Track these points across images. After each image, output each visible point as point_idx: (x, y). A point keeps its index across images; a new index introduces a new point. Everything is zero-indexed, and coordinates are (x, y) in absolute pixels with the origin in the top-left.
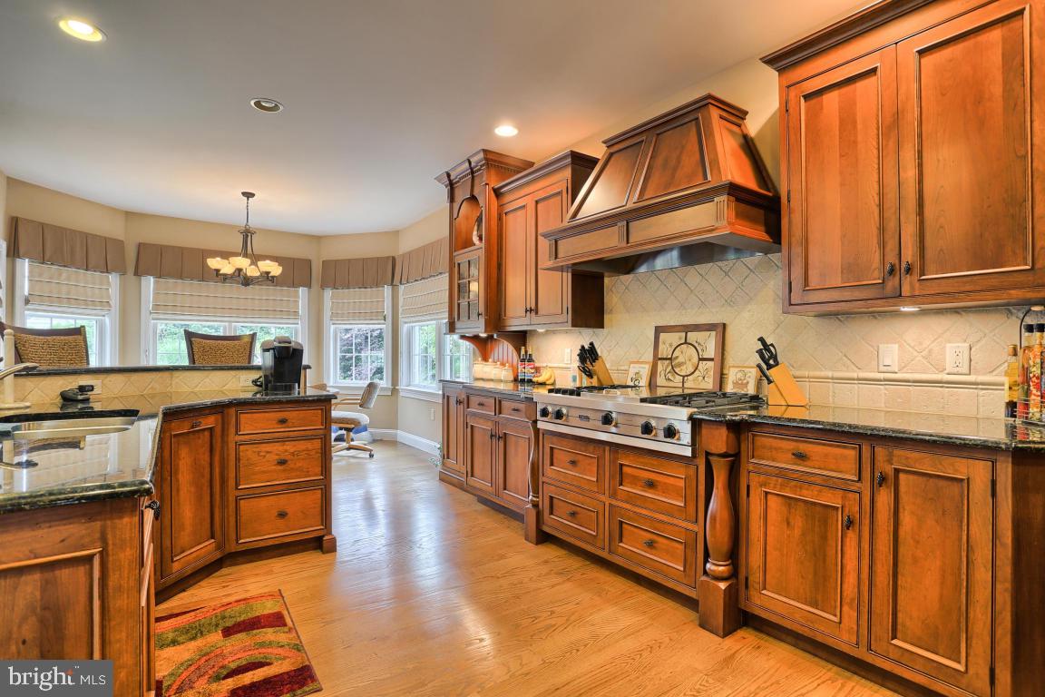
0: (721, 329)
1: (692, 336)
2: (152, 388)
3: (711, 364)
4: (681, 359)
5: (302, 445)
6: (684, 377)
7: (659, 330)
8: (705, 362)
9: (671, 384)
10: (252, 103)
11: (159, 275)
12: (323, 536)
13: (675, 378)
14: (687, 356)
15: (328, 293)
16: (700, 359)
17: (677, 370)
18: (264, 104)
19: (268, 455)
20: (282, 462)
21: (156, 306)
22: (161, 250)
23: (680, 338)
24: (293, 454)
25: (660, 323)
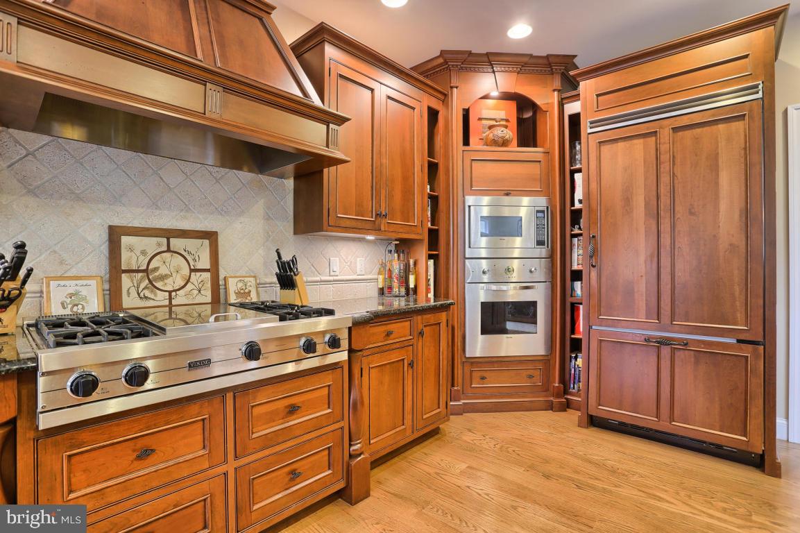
1: (177, 243)
3: (204, 275)
4: (163, 270)
6: (170, 292)
8: (198, 274)
9: (151, 303)
13: (156, 295)
14: (172, 268)
16: (193, 271)
17: (158, 285)
23: (159, 245)
25: (117, 221)
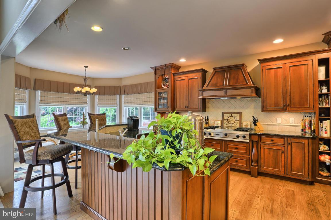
0: (240, 114)
1: (233, 115)
3: (239, 121)
4: (230, 120)
6: (231, 124)
7: (223, 113)
8: (237, 121)
9: (228, 126)
11: (43, 90)
14: (232, 119)
15: (97, 96)
16: (235, 120)
17: (229, 122)
18: (126, 49)
21: (41, 101)
22: (43, 81)
23: (230, 115)
25: (224, 111)
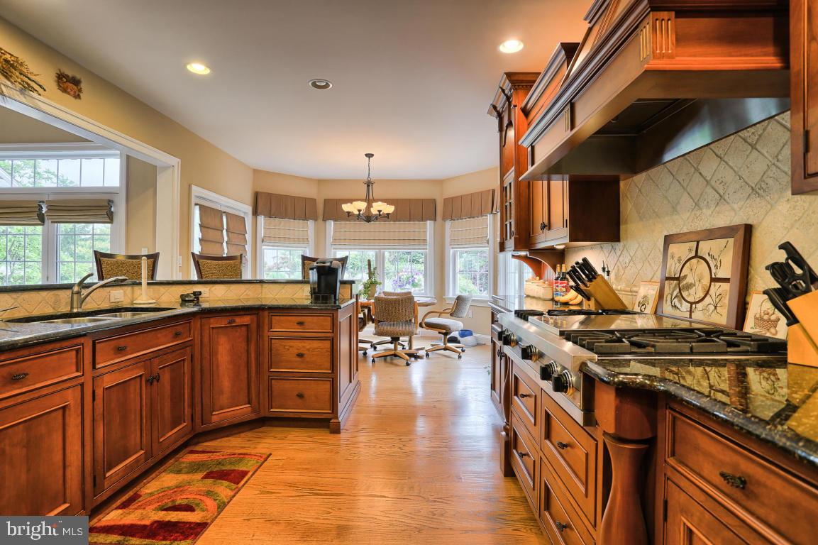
0: (746, 233)
1: (705, 247)
2: (247, 294)
3: (725, 286)
4: (689, 280)
5: (316, 344)
6: (692, 304)
7: (668, 240)
8: (718, 284)
9: (677, 313)
10: (310, 83)
12: (331, 419)
13: (681, 304)
14: (697, 274)
15: (448, 223)
16: (714, 280)
17: (685, 294)
18: (318, 84)
19: (291, 349)
20: (300, 355)
23: (690, 250)
24: (308, 350)
